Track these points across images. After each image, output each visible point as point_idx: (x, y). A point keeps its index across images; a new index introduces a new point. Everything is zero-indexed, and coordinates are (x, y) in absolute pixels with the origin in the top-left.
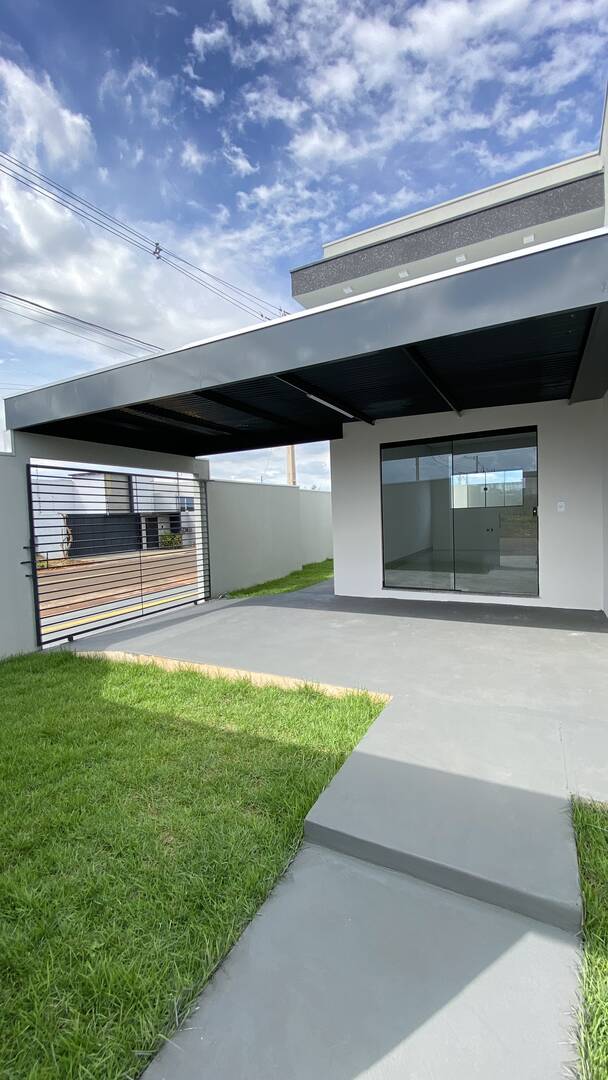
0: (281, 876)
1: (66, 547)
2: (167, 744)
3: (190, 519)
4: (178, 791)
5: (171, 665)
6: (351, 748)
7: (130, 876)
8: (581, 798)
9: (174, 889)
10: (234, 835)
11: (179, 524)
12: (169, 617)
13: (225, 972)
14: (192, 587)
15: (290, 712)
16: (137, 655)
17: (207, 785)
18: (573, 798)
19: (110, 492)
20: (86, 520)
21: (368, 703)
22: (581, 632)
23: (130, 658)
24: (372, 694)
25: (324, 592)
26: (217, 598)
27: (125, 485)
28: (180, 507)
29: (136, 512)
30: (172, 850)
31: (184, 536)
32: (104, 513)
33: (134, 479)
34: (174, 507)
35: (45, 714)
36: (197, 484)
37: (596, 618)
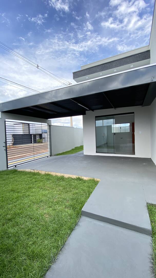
0: (76, 224)
1: (12, 142)
2: (44, 192)
3: (44, 135)
4: (48, 204)
5: (43, 173)
6: (91, 193)
7: (37, 225)
8: (149, 203)
9: (49, 228)
10: (63, 214)
11: (42, 137)
12: (41, 161)
13: (64, 248)
14: (46, 153)
15: (75, 184)
16: (34, 170)
17: (55, 202)
18: (147, 203)
19: (24, 128)
20: (18, 135)
21: (95, 181)
22: (146, 163)
23: (32, 171)
24: (95, 179)
25: (81, 154)
26: (53, 156)
27: (28, 126)
28: (42, 132)
29: (31, 133)
30: (47, 219)
31: (43, 140)
32: (22, 134)
33: (30, 125)
34: (41, 132)
35: (11, 186)
36: (48, 126)
37: (149, 160)
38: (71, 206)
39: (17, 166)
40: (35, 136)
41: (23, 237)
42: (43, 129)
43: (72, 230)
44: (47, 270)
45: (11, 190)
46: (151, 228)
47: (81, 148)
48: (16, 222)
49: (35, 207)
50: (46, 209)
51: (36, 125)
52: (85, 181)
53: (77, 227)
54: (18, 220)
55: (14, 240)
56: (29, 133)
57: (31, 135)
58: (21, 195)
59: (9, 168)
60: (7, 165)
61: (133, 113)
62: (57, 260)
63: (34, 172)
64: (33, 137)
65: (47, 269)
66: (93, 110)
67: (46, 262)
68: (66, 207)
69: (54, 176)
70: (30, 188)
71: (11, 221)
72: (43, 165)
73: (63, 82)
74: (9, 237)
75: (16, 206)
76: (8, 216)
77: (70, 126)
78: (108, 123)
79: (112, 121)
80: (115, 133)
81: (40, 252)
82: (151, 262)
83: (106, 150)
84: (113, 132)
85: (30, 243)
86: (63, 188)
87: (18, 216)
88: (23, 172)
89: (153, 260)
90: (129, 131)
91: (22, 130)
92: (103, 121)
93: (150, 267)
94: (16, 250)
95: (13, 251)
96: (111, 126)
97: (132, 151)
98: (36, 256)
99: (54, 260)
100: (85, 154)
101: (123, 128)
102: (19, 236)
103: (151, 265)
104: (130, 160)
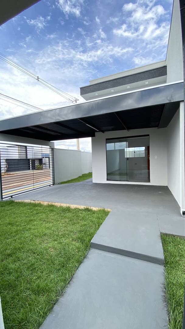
0: (85, 257)
1: (5, 169)
2: (47, 225)
3: (46, 160)
4: (53, 237)
5: (46, 203)
6: (101, 224)
7: (42, 260)
8: (163, 233)
9: (55, 262)
10: (70, 248)
11: (42, 162)
12: (42, 190)
13: (72, 281)
14: (48, 181)
15: (83, 215)
16: (35, 201)
17: (61, 235)
18: (161, 233)
19: (20, 151)
20: (12, 160)
21: (105, 212)
22: (161, 191)
23: (32, 202)
24: (106, 209)
25: (89, 182)
26: (56, 184)
27: (25, 149)
28: (42, 156)
29: (28, 158)
30: (53, 252)
31: (44, 166)
32: (18, 158)
33: (28, 147)
34: (40, 156)
35: (8, 218)
36: (51, 149)
37: (165, 188)
38: (79, 238)
39: (13, 196)
40: (33, 161)
41: (26, 273)
42: (43, 152)
43: (80, 262)
44: (55, 304)
45: (9, 223)
46: (164, 258)
47: (90, 175)
48: (17, 257)
49: (38, 241)
50: (50, 242)
51: (35, 148)
52: (94, 212)
53: (85, 260)
54: (19, 254)
55: (16, 275)
56: (27, 157)
57: (29, 160)
58: (21, 228)
59: (3, 199)
60: (2, 196)
61: (148, 135)
62: (64, 293)
63: (34, 202)
64: (31, 162)
65: (54, 302)
66: (103, 132)
67: (53, 296)
68: (73, 240)
69: (59, 206)
70: (31, 220)
71: (11, 256)
72: (45, 195)
73: (68, 97)
74: (10, 273)
75: (15, 241)
76: (7, 251)
77: (76, 150)
78: (120, 146)
79: (124, 143)
80: (128, 158)
81: (46, 286)
82: (163, 291)
83: (118, 177)
84: (126, 157)
85: (34, 278)
86: (70, 220)
87: (19, 251)
88: (22, 203)
89: (165, 289)
90: (144, 156)
91: (18, 153)
92: (115, 144)
93: (162, 296)
94: (19, 286)
95: (15, 287)
96: (124, 149)
97: (147, 179)
98: (42, 290)
99: (62, 293)
100: (94, 182)
101: (138, 153)
102: (21, 272)
103: (163, 294)
104: (144, 188)
